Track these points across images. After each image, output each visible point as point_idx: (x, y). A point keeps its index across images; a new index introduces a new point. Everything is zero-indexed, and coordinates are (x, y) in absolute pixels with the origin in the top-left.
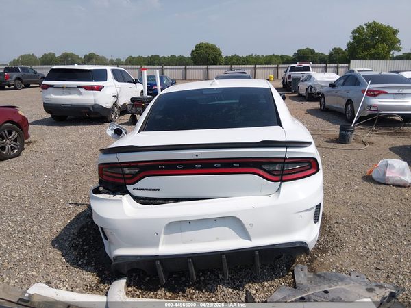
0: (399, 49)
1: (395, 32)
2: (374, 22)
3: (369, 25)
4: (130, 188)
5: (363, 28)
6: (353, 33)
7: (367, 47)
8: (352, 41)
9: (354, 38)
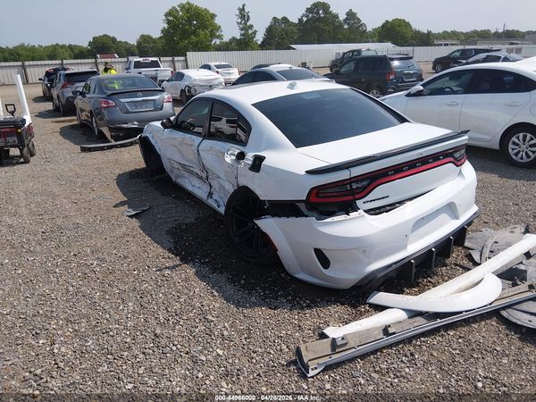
0: (220, 37)
1: (213, 16)
2: (188, 3)
3: (182, 7)
4: (359, 203)
5: (177, 10)
6: (166, 15)
7: (186, 34)
8: (166, 26)
9: (169, 22)
